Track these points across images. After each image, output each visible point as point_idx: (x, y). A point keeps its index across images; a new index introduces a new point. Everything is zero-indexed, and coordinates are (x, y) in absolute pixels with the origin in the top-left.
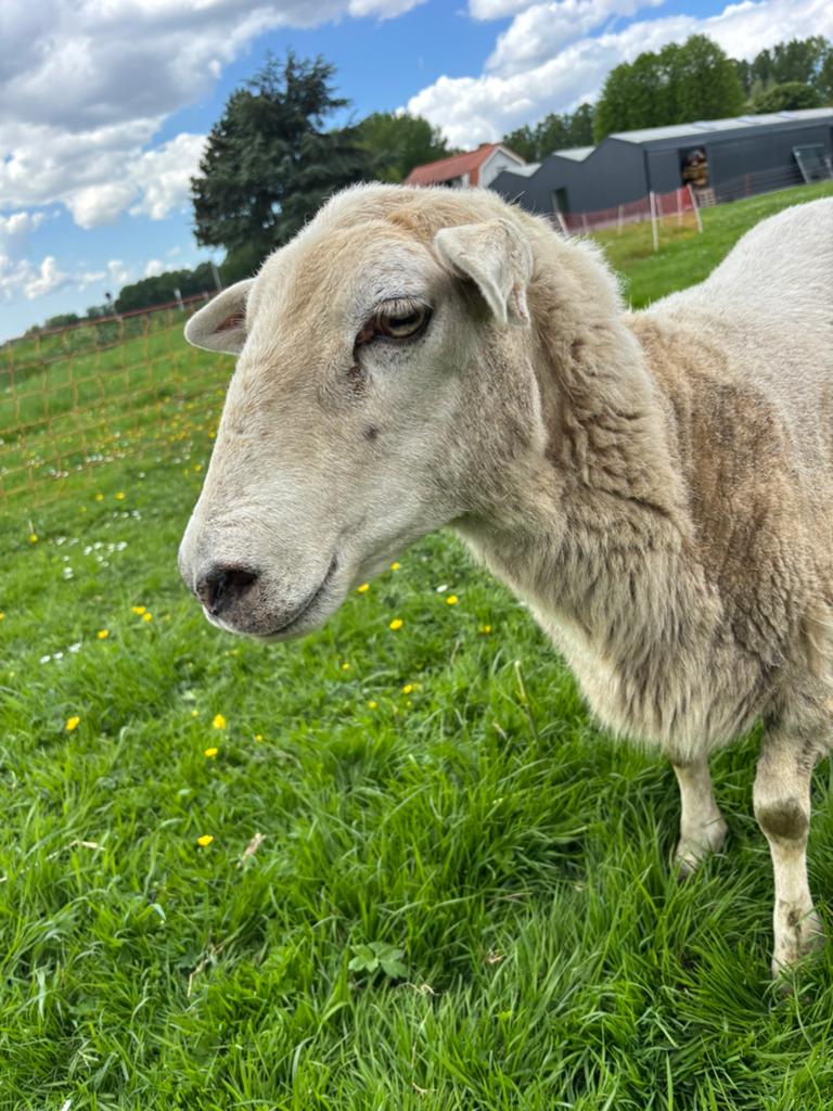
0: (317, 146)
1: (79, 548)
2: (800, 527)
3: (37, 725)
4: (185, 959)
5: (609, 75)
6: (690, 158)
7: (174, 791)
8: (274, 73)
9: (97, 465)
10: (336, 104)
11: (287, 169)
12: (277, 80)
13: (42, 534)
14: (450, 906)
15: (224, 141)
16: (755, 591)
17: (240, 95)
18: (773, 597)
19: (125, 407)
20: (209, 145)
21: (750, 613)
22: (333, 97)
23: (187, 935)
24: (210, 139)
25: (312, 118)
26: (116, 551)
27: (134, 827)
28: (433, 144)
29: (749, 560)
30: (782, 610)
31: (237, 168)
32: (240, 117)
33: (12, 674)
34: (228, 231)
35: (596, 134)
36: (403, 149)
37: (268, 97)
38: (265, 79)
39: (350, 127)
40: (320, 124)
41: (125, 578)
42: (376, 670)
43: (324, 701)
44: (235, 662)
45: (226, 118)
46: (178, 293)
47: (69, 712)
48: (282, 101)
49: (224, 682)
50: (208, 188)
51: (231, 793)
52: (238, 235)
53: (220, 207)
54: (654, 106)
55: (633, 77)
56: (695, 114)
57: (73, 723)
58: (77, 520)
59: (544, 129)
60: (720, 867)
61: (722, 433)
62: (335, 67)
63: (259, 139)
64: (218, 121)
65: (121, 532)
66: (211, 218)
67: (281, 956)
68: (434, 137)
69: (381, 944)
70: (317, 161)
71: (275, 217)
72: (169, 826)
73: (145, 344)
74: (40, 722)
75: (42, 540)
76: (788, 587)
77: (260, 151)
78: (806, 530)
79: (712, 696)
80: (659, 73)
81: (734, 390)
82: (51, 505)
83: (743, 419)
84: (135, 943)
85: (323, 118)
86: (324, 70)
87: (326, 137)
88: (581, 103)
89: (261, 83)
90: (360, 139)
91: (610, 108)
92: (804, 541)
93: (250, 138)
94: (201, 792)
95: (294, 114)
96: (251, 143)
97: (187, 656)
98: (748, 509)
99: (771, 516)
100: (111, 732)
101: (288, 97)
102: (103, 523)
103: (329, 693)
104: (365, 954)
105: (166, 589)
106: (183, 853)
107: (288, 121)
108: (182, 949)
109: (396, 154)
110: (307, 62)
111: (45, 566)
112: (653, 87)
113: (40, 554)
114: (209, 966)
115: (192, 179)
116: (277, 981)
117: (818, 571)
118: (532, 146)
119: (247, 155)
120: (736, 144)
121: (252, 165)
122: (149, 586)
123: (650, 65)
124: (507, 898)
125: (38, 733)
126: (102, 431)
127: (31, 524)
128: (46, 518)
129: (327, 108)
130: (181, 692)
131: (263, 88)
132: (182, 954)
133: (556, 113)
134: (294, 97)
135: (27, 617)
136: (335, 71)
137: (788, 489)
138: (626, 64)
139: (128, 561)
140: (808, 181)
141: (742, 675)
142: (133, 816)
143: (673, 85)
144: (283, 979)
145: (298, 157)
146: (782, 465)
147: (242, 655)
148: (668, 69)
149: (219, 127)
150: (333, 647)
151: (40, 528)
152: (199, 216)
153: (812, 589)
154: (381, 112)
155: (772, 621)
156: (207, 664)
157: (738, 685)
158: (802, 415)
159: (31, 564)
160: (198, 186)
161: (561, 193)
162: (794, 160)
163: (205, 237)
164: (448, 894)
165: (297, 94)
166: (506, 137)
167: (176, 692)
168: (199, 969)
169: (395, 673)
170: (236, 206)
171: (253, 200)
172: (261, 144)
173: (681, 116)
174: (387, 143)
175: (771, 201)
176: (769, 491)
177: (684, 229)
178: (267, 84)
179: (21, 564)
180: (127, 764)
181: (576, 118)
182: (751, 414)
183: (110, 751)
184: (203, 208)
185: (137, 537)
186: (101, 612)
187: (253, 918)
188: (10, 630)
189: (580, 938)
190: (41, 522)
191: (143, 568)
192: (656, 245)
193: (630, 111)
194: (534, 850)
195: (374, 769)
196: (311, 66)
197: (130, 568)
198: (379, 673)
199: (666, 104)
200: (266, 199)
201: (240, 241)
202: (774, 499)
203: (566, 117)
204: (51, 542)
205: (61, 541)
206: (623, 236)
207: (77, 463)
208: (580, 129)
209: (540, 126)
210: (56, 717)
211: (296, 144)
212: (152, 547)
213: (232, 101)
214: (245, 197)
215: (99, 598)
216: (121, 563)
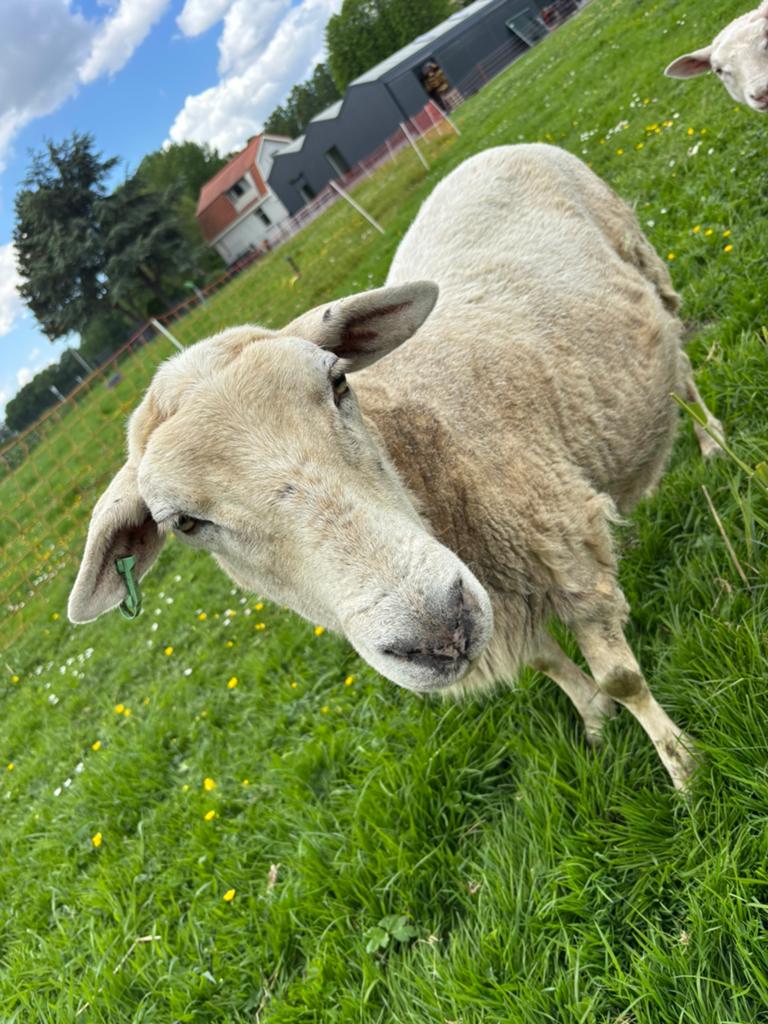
0: (110, 210)
1: (56, 669)
2: (493, 489)
3: (71, 854)
4: (250, 1001)
5: (326, 32)
6: (425, 71)
7: (196, 861)
8: (42, 165)
9: (45, 583)
10: (108, 166)
11: (94, 241)
12: (47, 170)
13: (21, 671)
14: (428, 862)
15: (28, 242)
16: (487, 549)
17: (23, 197)
18: (501, 549)
19: (51, 517)
20: (17, 252)
21: (493, 567)
22: (102, 161)
23: (245, 981)
24: (16, 246)
25: (93, 188)
26: (86, 661)
27: (176, 906)
28: (207, 160)
29: (472, 530)
30: (512, 555)
31: (50, 260)
32: (32, 215)
33: (37, 817)
34: (70, 316)
35: (339, 86)
36: (184, 177)
37: (46, 188)
38: (37, 174)
39: (130, 179)
40: (103, 189)
41: (101, 681)
42: (319, 675)
43: (289, 723)
44: (208, 722)
45: (20, 222)
46: (54, 389)
47: (93, 830)
48: (61, 185)
49: (206, 743)
50: (35, 288)
51: (241, 839)
52: (80, 316)
53: (53, 300)
54: (376, 40)
55: (347, 23)
56: (413, 30)
57: (97, 839)
58: (46, 644)
59: (294, 103)
60: (617, 728)
61: (410, 444)
62: (91, 134)
63: (57, 227)
64: (15, 227)
65: (85, 639)
66: (50, 312)
67: (314, 968)
68: (205, 153)
69: (387, 918)
70: (116, 222)
71: (104, 286)
72: (204, 891)
73: (47, 448)
74: (73, 850)
75: (22, 677)
76: (506, 537)
77: (63, 236)
78: (498, 490)
79: (503, 635)
80: (367, 10)
81: (401, 409)
82: (20, 639)
83: (418, 428)
84: (205, 1008)
85: (104, 183)
86: (82, 142)
87: (113, 197)
88: (315, 66)
89: (36, 178)
90: (144, 186)
91: (340, 59)
92: (500, 498)
93: (49, 229)
94: (217, 850)
95: (76, 191)
96: (52, 233)
97: (169, 734)
98: (452, 494)
99: (469, 491)
100: (131, 832)
101: (65, 179)
102: (68, 636)
103: (290, 714)
104: (378, 934)
105: (136, 677)
106: (220, 913)
107: (74, 200)
108: (244, 995)
109: (180, 184)
110: (66, 142)
111: (33, 701)
112: (367, 24)
113: (26, 691)
114: (268, 1000)
115: (18, 288)
116: (319, 988)
117: (522, 514)
118: (292, 121)
119: (54, 245)
120: (457, 42)
121: (63, 250)
122: (122, 680)
123: (356, 7)
124: (470, 832)
125: (75, 860)
126: (39, 549)
127: (8, 667)
128: (18, 655)
129: (102, 173)
130: (176, 767)
131: (39, 182)
132: (246, 999)
133: (297, 84)
134: (69, 176)
135: (33, 757)
136: (93, 139)
137: (472, 466)
138: (336, 16)
139: (99, 664)
140: (531, 45)
141: (513, 611)
142: (172, 898)
143: (383, 14)
144: (324, 985)
145: (98, 225)
146: (460, 450)
147: (212, 712)
148: (372, 3)
149: (19, 233)
150: (281, 671)
151: (18, 667)
152: (39, 316)
153: (523, 530)
154: (150, 153)
155: (510, 566)
156: (188, 733)
157: (515, 618)
158: (461, 400)
159: (22, 703)
160: (26, 291)
161: (334, 151)
162: (511, 32)
163: (54, 331)
164: (423, 851)
165: (71, 173)
166: (266, 124)
167: (172, 769)
168: (262, 1005)
169: (336, 671)
170: (66, 292)
171: (79, 280)
172: (61, 230)
173: (403, 39)
174: (169, 178)
175: (506, 79)
176: (460, 474)
177: (445, 139)
178: (41, 177)
179: (13, 708)
180: (154, 854)
181: (316, 81)
182: (422, 422)
183: (136, 849)
184: (39, 308)
185: (99, 638)
186: (93, 721)
187: (290, 942)
188: (24, 775)
189: (531, 837)
190: (17, 661)
191: (114, 664)
192: (426, 164)
193: (359, 53)
194: (474, 785)
195: (338, 771)
196: (71, 144)
197: (103, 669)
198: (324, 677)
199: (384, 34)
200: (89, 274)
201: (85, 320)
202: (465, 478)
203: (308, 84)
204: (31, 675)
205: (39, 670)
206: (401, 165)
207: (28, 590)
208: (324, 89)
209: (290, 101)
210: (83, 840)
211: (91, 215)
212: (114, 641)
213: (18, 205)
214: (69, 281)
215: (87, 709)
216: (93, 669)
